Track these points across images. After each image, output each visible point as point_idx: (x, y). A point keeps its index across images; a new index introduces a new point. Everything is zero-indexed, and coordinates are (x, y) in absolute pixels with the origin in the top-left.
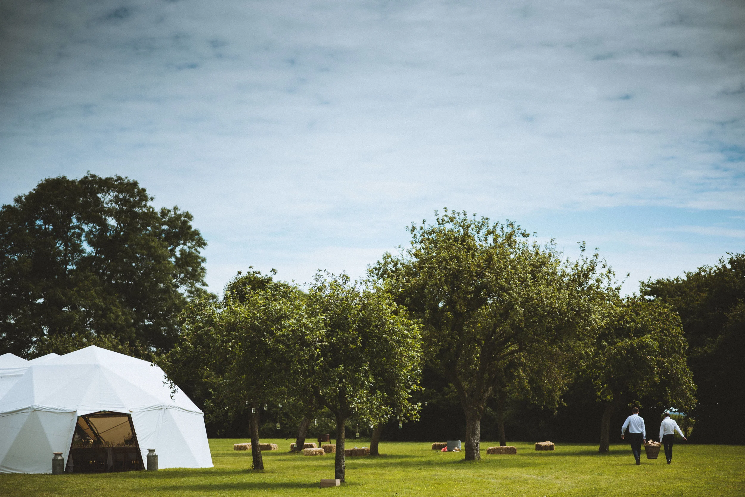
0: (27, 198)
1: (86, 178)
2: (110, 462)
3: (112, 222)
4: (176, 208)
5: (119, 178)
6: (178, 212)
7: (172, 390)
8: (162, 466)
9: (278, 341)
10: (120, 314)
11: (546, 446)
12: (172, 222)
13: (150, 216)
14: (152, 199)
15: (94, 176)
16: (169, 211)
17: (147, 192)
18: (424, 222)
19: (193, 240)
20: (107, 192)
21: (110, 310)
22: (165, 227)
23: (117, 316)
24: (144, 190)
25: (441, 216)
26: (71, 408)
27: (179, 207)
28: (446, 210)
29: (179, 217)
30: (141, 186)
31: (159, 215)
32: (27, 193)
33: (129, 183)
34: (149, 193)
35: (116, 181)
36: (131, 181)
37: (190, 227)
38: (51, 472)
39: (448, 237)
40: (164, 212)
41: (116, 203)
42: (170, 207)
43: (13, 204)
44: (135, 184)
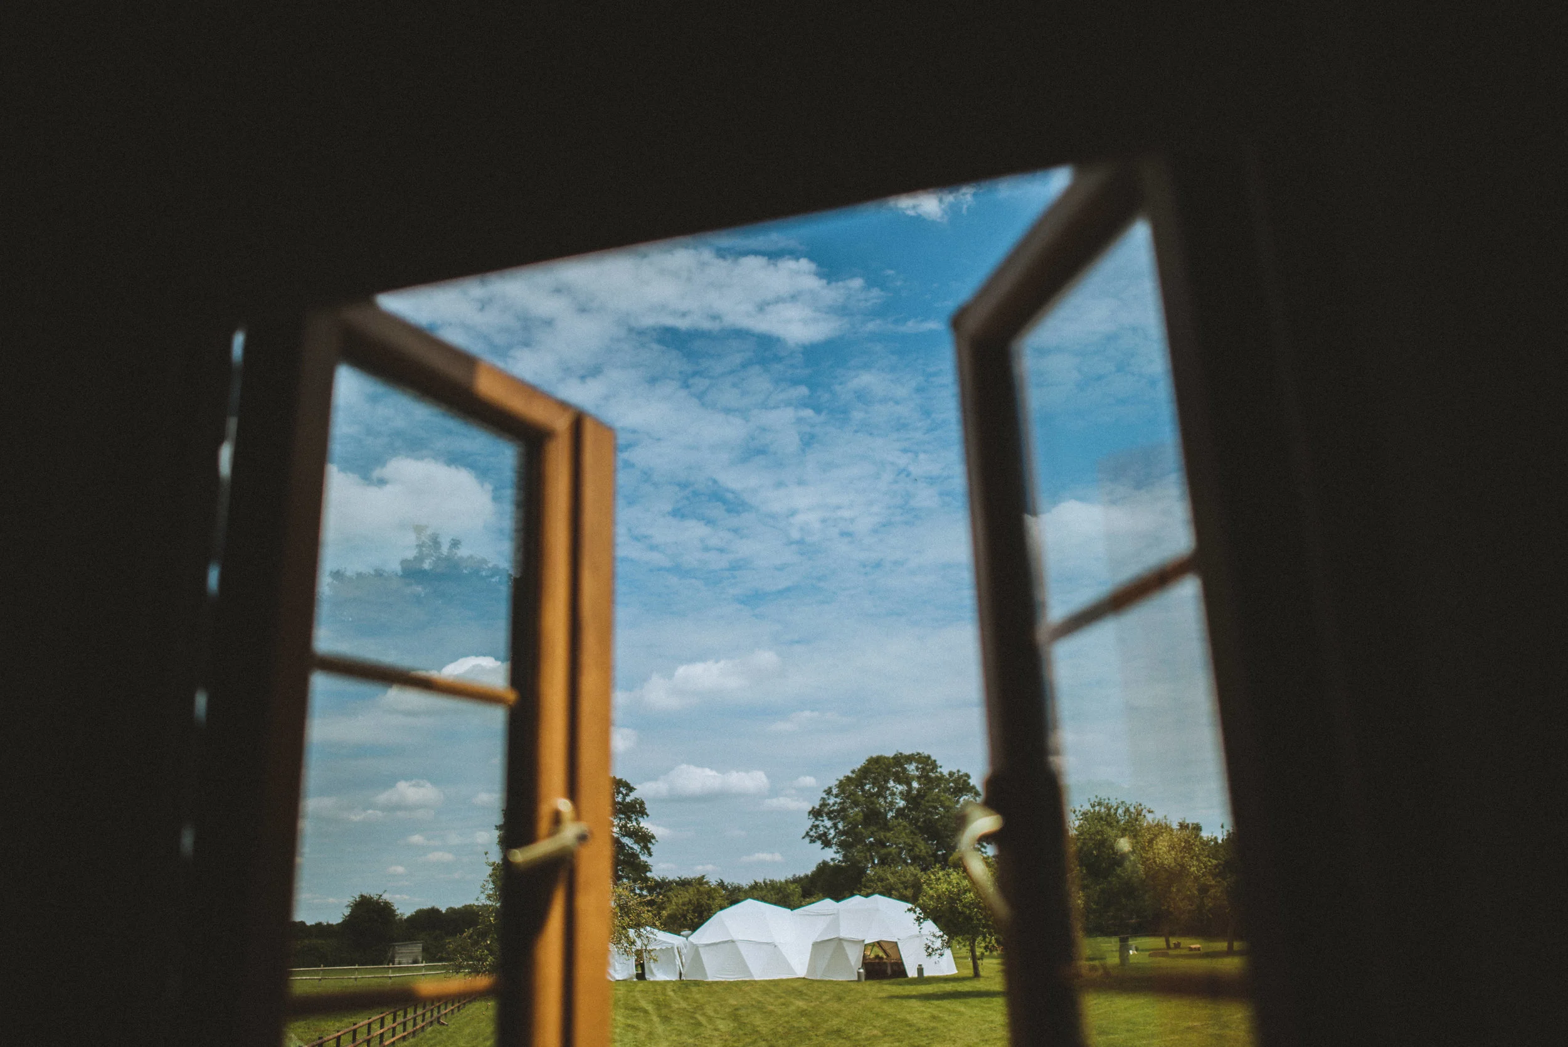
0: (859, 770)
1: (896, 755)
2: (889, 971)
3: (915, 785)
4: (958, 771)
5: (918, 754)
6: (961, 774)
7: (920, 927)
8: (926, 974)
9: (964, 906)
10: (923, 848)
11: (1195, 948)
12: (956, 781)
13: (941, 778)
14: (941, 767)
15: (901, 754)
16: (954, 773)
17: (937, 762)
18: (1081, 806)
19: (972, 793)
20: (911, 763)
21: (916, 846)
22: (952, 784)
23: (921, 851)
24: (935, 761)
25: (1092, 802)
26: (861, 938)
27: (960, 769)
28: (1097, 797)
29: (960, 777)
30: (933, 758)
31: (948, 776)
32: (859, 767)
33: (925, 757)
34: (939, 763)
35: (917, 755)
36: (926, 755)
37: (969, 784)
38: (856, 979)
39: (1099, 818)
40: (951, 774)
41: (917, 771)
42: (955, 770)
43: (850, 775)
44: (929, 757)
